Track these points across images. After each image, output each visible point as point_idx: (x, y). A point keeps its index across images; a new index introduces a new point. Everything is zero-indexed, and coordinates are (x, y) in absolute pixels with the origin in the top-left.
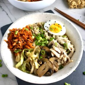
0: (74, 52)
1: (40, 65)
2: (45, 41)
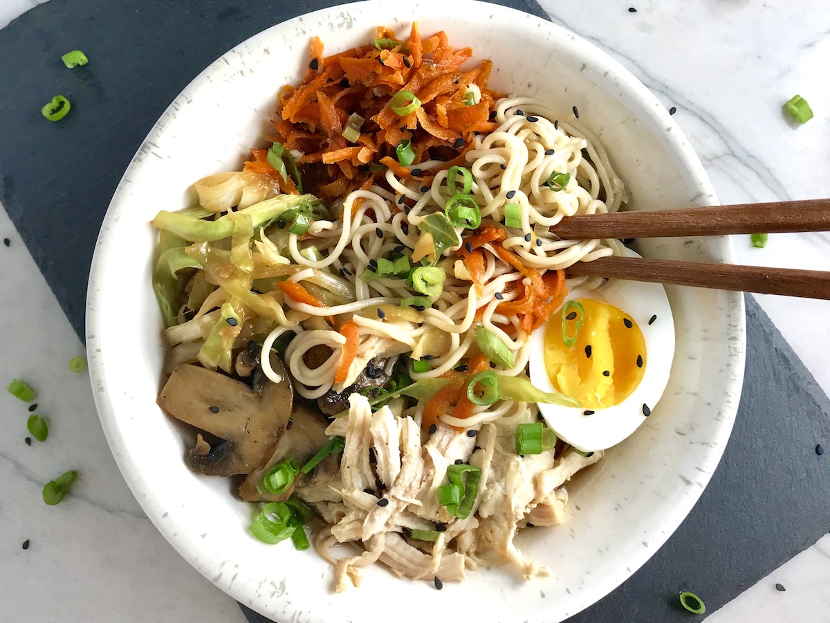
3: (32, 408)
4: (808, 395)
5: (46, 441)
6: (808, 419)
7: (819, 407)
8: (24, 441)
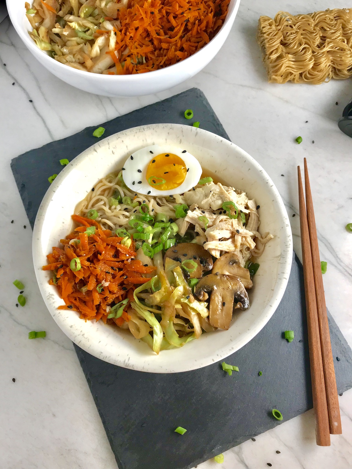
0: (258, 207)
1: (206, 304)
2: (164, 229)
3: (21, 292)
4: (336, 335)
5: (24, 307)
6: (335, 345)
7: (340, 341)
8: (15, 305)
